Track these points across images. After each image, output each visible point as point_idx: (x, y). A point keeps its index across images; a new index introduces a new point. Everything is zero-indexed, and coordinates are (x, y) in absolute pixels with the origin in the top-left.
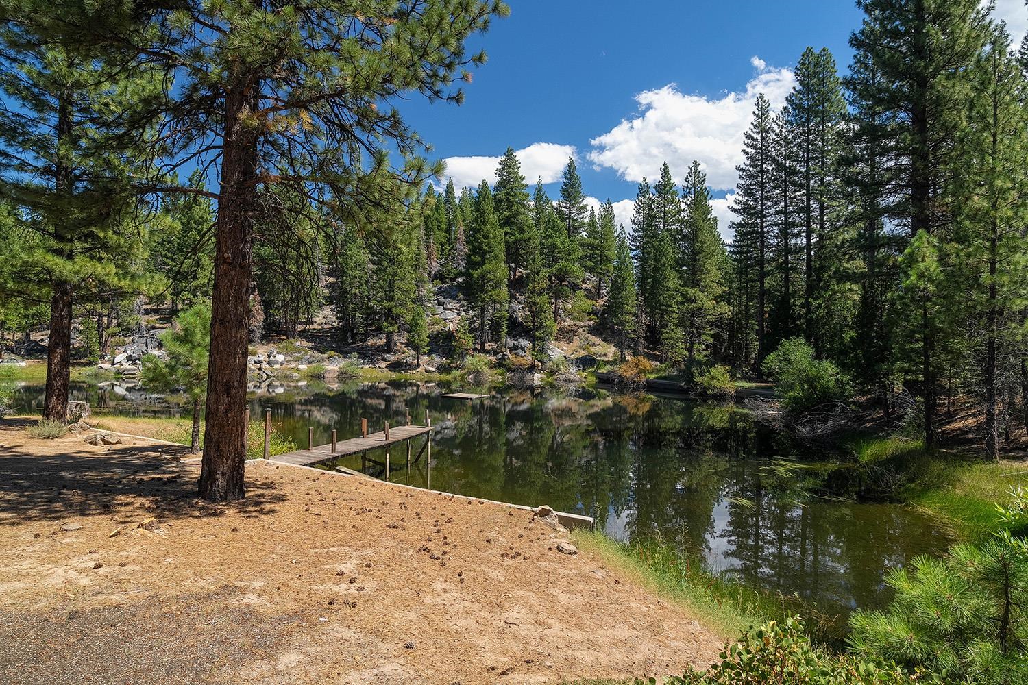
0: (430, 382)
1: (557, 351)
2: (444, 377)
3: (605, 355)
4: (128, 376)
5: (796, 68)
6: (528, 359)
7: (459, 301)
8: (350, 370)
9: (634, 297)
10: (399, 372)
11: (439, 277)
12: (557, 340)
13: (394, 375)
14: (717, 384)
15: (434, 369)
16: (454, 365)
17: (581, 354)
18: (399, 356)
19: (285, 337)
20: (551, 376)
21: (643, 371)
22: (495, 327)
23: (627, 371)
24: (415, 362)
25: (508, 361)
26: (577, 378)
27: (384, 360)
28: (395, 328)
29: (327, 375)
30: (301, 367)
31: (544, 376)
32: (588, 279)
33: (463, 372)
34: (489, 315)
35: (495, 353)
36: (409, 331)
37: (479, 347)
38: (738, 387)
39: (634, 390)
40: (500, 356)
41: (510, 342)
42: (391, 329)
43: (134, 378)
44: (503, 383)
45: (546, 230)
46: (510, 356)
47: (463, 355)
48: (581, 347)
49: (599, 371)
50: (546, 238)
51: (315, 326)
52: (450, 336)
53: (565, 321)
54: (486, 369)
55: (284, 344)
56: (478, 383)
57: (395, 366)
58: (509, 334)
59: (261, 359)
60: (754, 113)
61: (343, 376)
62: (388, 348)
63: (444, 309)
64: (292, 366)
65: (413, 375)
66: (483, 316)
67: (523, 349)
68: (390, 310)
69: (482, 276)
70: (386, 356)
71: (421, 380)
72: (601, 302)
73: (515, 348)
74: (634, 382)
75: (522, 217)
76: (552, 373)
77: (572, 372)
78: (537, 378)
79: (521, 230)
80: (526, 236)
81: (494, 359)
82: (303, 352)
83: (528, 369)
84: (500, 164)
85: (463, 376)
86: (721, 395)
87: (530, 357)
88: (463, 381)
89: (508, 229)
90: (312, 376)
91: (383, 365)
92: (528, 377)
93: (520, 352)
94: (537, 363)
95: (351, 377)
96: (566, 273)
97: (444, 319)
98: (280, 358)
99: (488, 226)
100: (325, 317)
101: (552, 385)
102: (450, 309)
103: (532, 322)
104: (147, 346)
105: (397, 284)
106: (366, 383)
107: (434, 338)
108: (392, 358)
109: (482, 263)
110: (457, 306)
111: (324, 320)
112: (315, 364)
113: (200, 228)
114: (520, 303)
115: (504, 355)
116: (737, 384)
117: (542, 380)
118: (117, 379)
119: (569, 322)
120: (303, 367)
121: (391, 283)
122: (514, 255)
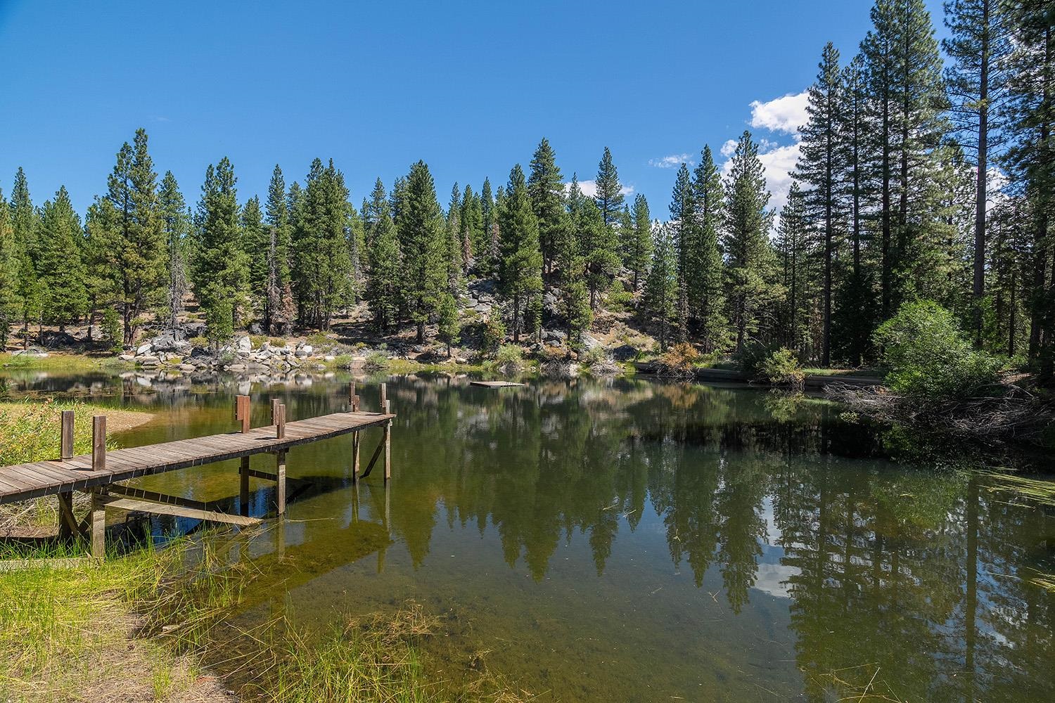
0: (460, 373)
1: (594, 342)
2: (475, 368)
3: (644, 345)
4: (147, 367)
5: (873, 9)
6: (563, 349)
7: (493, 294)
8: (377, 361)
9: (676, 283)
10: (429, 363)
11: (476, 272)
12: (593, 331)
13: (424, 367)
14: (783, 371)
15: (464, 360)
16: (486, 356)
17: (619, 344)
18: (430, 347)
19: (318, 330)
20: (588, 366)
21: (689, 360)
22: (529, 317)
23: (672, 359)
24: (446, 353)
25: (542, 350)
26: (616, 368)
27: (414, 351)
28: (425, 318)
29: (352, 366)
30: (328, 358)
31: (580, 367)
32: (624, 273)
33: (495, 362)
34: (522, 306)
35: (529, 345)
36: (440, 322)
37: (512, 338)
38: (807, 374)
39: (679, 380)
40: (534, 347)
41: (545, 334)
42: (421, 318)
43: (154, 369)
44: (537, 374)
45: (582, 217)
46: (544, 347)
47: (495, 345)
48: (618, 338)
49: (639, 361)
50: (582, 225)
51: (351, 320)
52: (483, 327)
53: (601, 312)
54: (519, 360)
55: (315, 335)
56: (510, 374)
57: (426, 358)
58: (543, 324)
59: (287, 350)
60: (820, 64)
61: (371, 368)
62: (420, 340)
63: (479, 302)
64: (318, 357)
65: (443, 367)
66: (516, 306)
67: (558, 340)
68: (420, 300)
69: (515, 263)
70: (417, 347)
71: (452, 371)
72: (638, 294)
73: (550, 338)
74: (679, 371)
75: (556, 208)
76: (588, 364)
77: (610, 363)
78: (573, 369)
79: (556, 221)
80: (560, 226)
81: (528, 350)
82: (332, 344)
83: (564, 359)
84: (535, 156)
85: (494, 367)
86: (786, 383)
87: (565, 347)
88: (494, 371)
89: (543, 220)
90: (338, 367)
91: (413, 356)
92: (563, 368)
93: (555, 343)
94: (572, 354)
95: (379, 368)
96: (603, 261)
97: (478, 312)
98: (308, 349)
99: (521, 211)
100: (360, 312)
101: (588, 376)
102: (484, 302)
103: (568, 310)
104: (174, 337)
105: (427, 272)
106: (396, 375)
107: (467, 329)
108: (423, 349)
109: (515, 250)
110: (491, 298)
111: (361, 314)
112: (344, 355)
113: (227, 217)
114: (555, 295)
115: (538, 345)
116: (806, 370)
117: (578, 370)
118: (138, 370)
119: (605, 313)
120: (330, 358)
121: (422, 270)
122: (549, 246)
